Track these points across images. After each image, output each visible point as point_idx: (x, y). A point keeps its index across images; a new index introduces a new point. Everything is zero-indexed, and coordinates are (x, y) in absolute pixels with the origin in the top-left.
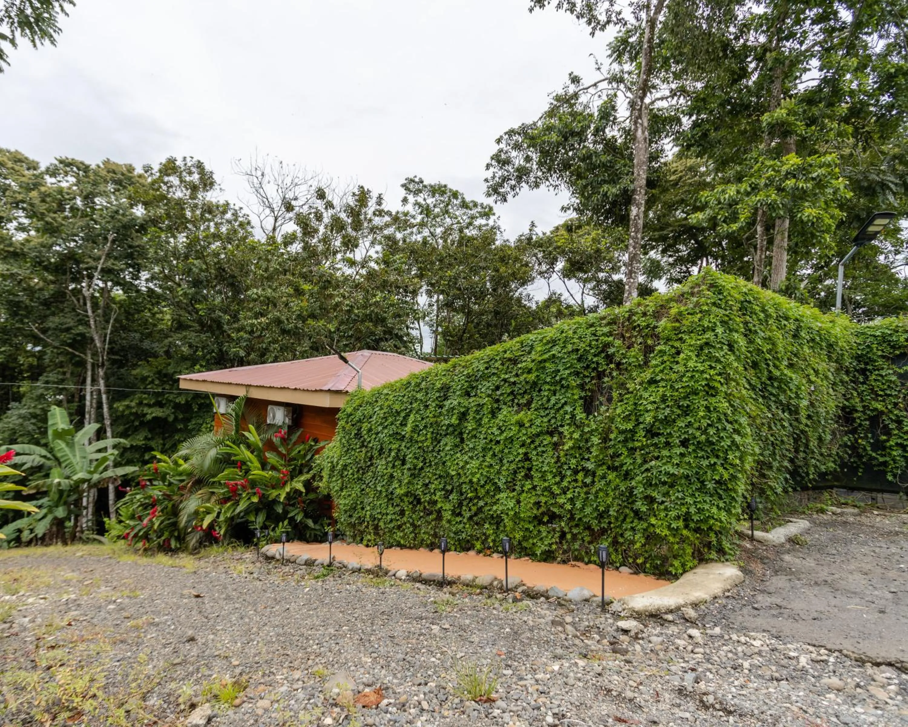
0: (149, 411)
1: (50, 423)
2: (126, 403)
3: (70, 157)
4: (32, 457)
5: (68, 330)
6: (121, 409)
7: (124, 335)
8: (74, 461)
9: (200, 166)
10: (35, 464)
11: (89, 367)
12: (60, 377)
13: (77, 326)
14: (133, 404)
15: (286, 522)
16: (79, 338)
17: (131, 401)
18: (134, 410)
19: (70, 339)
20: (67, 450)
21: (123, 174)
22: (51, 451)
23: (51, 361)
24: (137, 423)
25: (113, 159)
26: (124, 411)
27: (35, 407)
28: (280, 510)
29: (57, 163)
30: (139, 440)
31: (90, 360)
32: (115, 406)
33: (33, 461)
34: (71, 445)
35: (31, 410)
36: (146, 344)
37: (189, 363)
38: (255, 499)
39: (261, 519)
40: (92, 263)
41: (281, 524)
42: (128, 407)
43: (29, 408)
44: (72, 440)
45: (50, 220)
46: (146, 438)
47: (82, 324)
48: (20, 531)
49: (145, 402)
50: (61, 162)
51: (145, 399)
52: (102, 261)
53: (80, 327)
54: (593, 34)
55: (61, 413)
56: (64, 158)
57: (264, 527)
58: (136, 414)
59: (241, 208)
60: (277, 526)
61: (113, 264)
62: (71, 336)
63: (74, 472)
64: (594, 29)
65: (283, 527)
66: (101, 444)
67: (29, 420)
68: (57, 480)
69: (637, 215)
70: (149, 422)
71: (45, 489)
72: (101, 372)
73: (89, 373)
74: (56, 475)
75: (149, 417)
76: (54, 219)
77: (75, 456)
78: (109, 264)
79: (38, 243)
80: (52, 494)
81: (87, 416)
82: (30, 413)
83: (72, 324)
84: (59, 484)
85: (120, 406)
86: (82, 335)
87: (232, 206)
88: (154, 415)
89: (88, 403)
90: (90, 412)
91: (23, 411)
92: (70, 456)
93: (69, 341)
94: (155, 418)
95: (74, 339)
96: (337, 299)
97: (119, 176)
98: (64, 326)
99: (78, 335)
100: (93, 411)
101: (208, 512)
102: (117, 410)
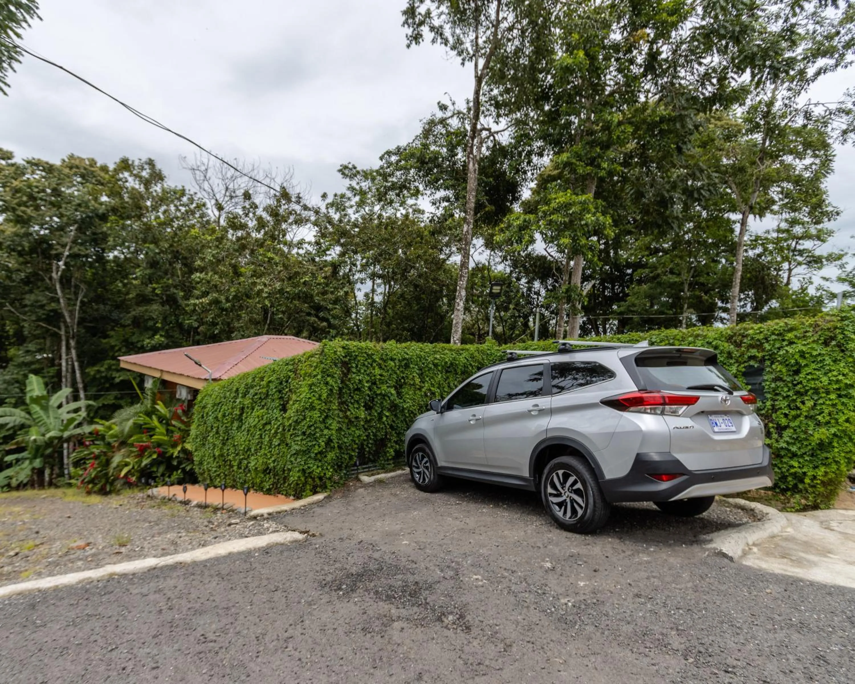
0: (117, 375)
1: (28, 389)
2: (96, 368)
3: (37, 157)
4: (13, 418)
5: (42, 307)
6: (92, 373)
7: (96, 307)
8: (48, 421)
9: (151, 163)
10: (17, 423)
11: (63, 338)
12: (39, 347)
13: (50, 303)
14: (103, 369)
15: (179, 471)
16: (52, 314)
17: (102, 366)
18: (104, 374)
19: (44, 314)
20: (42, 413)
21: (85, 169)
22: (29, 413)
23: (30, 333)
24: (107, 385)
25: (77, 154)
26: (94, 375)
27: (17, 373)
28: (175, 463)
29: (25, 163)
30: (109, 399)
31: (62, 332)
32: (87, 371)
33: (15, 421)
34: (45, 408)
35: (15, 376)
36: (115, 315)
37: (151, 333)
38: (155, 456)
39: (161, 469)
40: (61, 250)
41: (175, 473)
42: (99, 371)
43: (12, 374)
44: (47, 403)
45: (21, 214)
46: (116, 398)
47: (54, 302)
48: (10, 478)
49: (113, 367)
50: (28, 162)
51: (114, 365)
52: (68, 248)
53: (53, 304)
54: (463, 64)
55: (37, 381)
56: (30, 158)
57: (163, 475)
58: (106, 377)
59: (196, 193)
60: (172, 474)
61: (79, 250)
62: (45, 312)
63: (48, 431)
64: (464, 60)
65: (177, 475)
66: (73, 405)
67: (13, 384)
68: (33, 438)
69: (467, 231)
70: (118, 384)
71: (23, 445)
72: (72, 343)
73: (64, 343)
74: (34, 433)
75: (117, 380)
76: (24, 212)
77: (48, 417)
78: (76, 250)
79: (12, 233)
80: (29, 448)
81: (64, 380)
82: (13, 379)
83: (45, 302)
84: (35, 440)
85: (91, 371)
86: (54, 311)
87: (187, 192)
88: (121, 378)
89: (64, 369)
90: (66, 377)
91: (7, 377)
92: (44, 417)
93: (44, 317)
94: (122, 381)
95: (48, 315)
96: (259, 287)
97: (82, 170)
98: (39, 304)
99: (51, 311)
100: (69, 375)
101: (127, 464)
102: (88, 374)
